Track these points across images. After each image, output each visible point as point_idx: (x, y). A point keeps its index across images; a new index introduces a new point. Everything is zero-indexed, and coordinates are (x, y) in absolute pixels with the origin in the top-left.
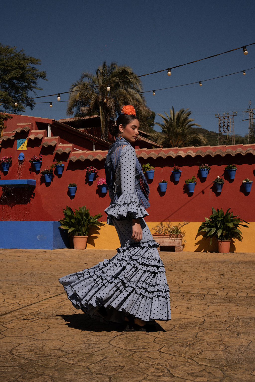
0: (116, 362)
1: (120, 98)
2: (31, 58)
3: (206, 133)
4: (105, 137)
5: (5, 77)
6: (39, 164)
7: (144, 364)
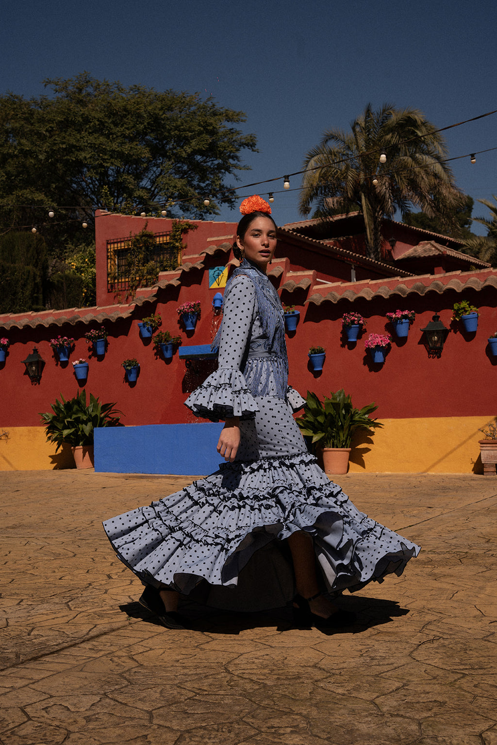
0: (428, 693)
1: (401, 174)
2: (227, 110)
4: (374, 253)
5: (181, 152)
7: (484, 699)
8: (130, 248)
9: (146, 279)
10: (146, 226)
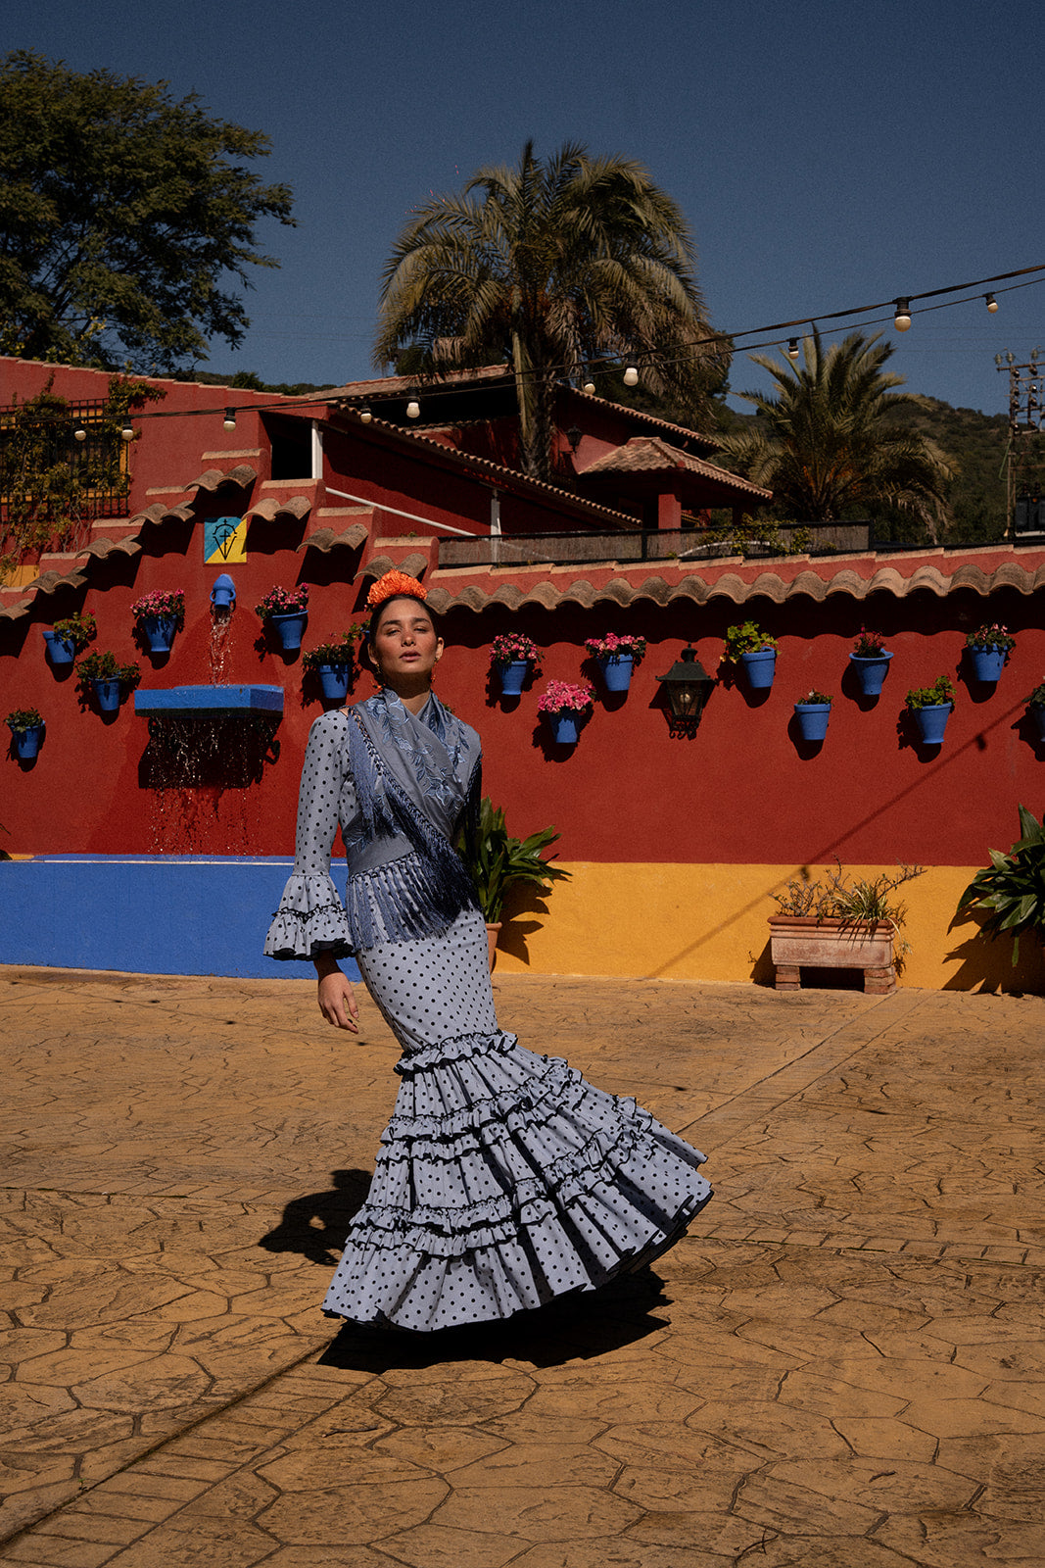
1: (599, 296)
2: (229, 126)
3: (943, 418)
4: (536, 459)
5: (125, 213)
6: (298, 624)
8: (13, 431)
9: (48, 501)
10: (51, 384)
